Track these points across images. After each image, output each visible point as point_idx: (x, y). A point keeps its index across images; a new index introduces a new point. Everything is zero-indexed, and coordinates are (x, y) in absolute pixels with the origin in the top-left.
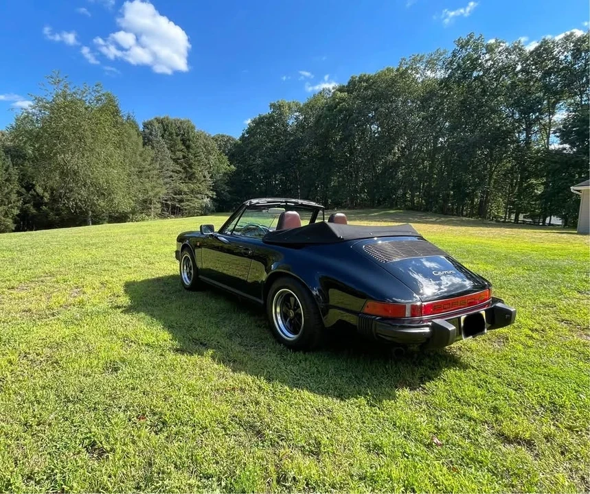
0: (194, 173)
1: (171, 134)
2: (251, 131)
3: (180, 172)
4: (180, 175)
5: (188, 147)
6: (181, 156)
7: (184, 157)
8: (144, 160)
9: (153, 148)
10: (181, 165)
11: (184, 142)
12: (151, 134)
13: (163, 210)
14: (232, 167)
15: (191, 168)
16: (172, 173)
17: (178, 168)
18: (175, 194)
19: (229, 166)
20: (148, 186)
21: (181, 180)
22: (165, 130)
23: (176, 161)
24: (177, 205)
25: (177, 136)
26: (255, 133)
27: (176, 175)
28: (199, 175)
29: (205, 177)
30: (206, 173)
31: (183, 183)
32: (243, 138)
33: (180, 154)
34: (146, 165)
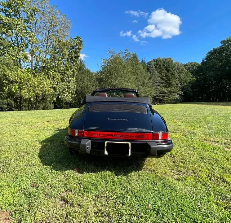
0: (171, 83)
1: (160, 66)
2: (208, 58)
3: (164, 83)
4: (164, 84)
5: (168, 71)
6: (165, 75)
7: (166, 76)
8: (145, 79)
9: (150, 73)
10: (164, 79)
11: (166, 68)
12: (150, 67)
13: (153, 101)
14: (194, 78)
15: (170, 81)
16: (159, 84)
17: (162, 81)
18: (161, 93)
19: (192, 78)
20: (147, 90)
21: (164, 86)
22: (157, 64)
23: (162, 78)
24: (161, 99)
25: (163, 66)
26: (211, 59)
27: (162, 84)
28: (174, 84)
29: (177, 84)
30: (178, 82)
31: (165, 88)
32: (203, 63)
33: (164, 75)
34: (146, 81)
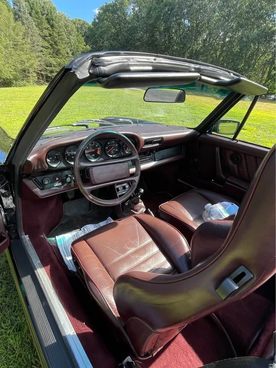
0: (59, 50)
1: (37, 13)
2: (100, 17)
3: (49, 47)
4: (49, 50)
5: (52, 26)
6: (48, 35)
7: (50, 35)
8: (17, 35)
9: (23, 24)
10: (49, 42)
11: (48, 21)
12: (20, 11)
13: (38, 78)
14: (88, 46)
15: (57, 45)
16: (42, 48)
17: (46, 44)
18: (47, 66)
19: (85, 46)
20: (24, 57)
21: (49, 54)
22: (32, 9)
23: (44, 38)
24: (49, 75)
25: (43, 15)
26: (103, 20)
27: (46, 50)
28: (63, 51)
29: (68, 53)
30: (69, 51)
31: (51, 57)
32: (94, 23)
33: (46, 32)
34: (19, 38)
